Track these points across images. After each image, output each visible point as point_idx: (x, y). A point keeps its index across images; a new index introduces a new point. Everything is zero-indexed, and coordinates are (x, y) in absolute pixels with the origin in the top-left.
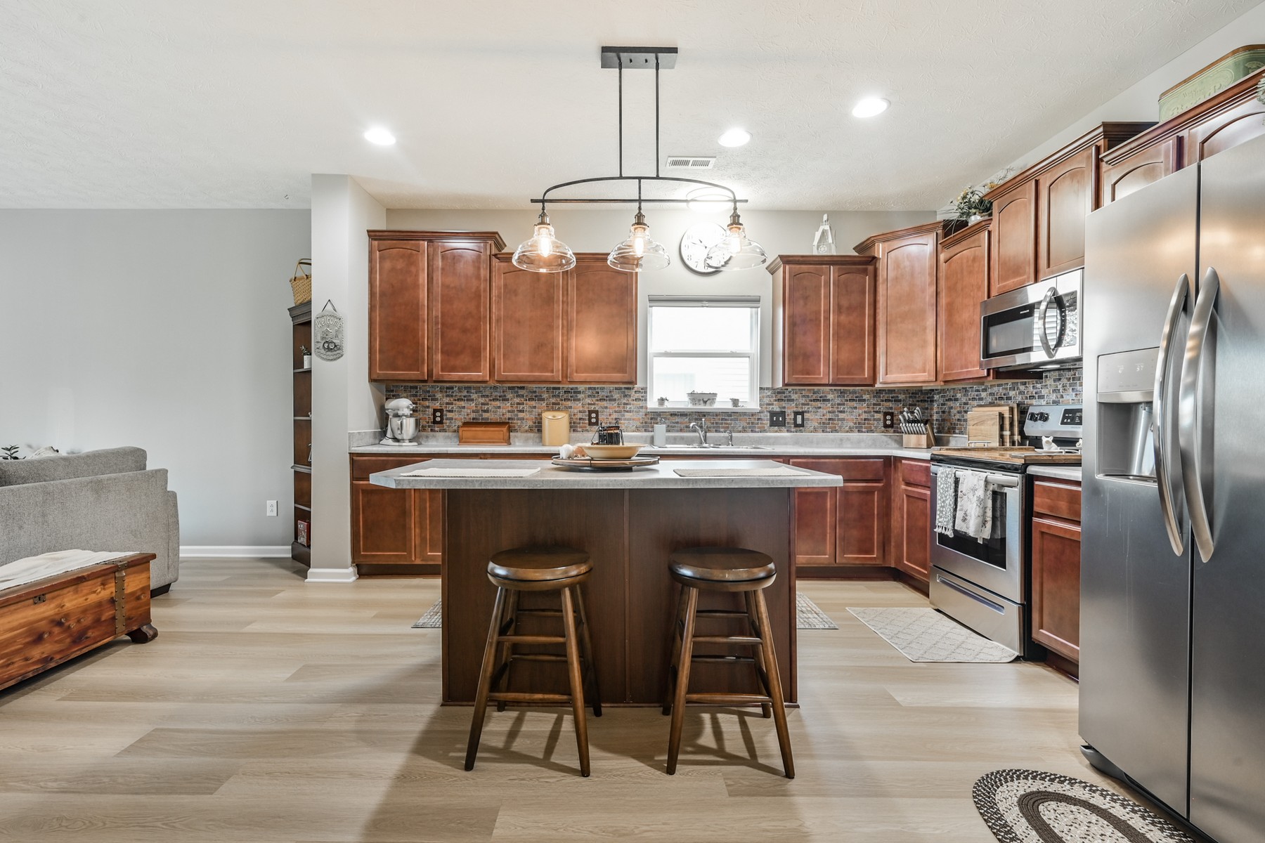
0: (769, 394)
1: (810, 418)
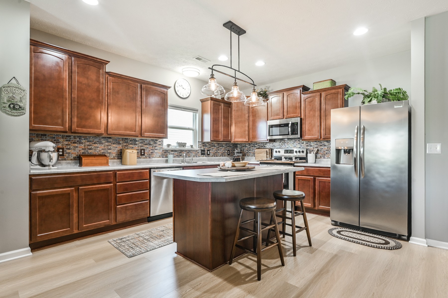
0: (201, 144)
1: (211, 152)
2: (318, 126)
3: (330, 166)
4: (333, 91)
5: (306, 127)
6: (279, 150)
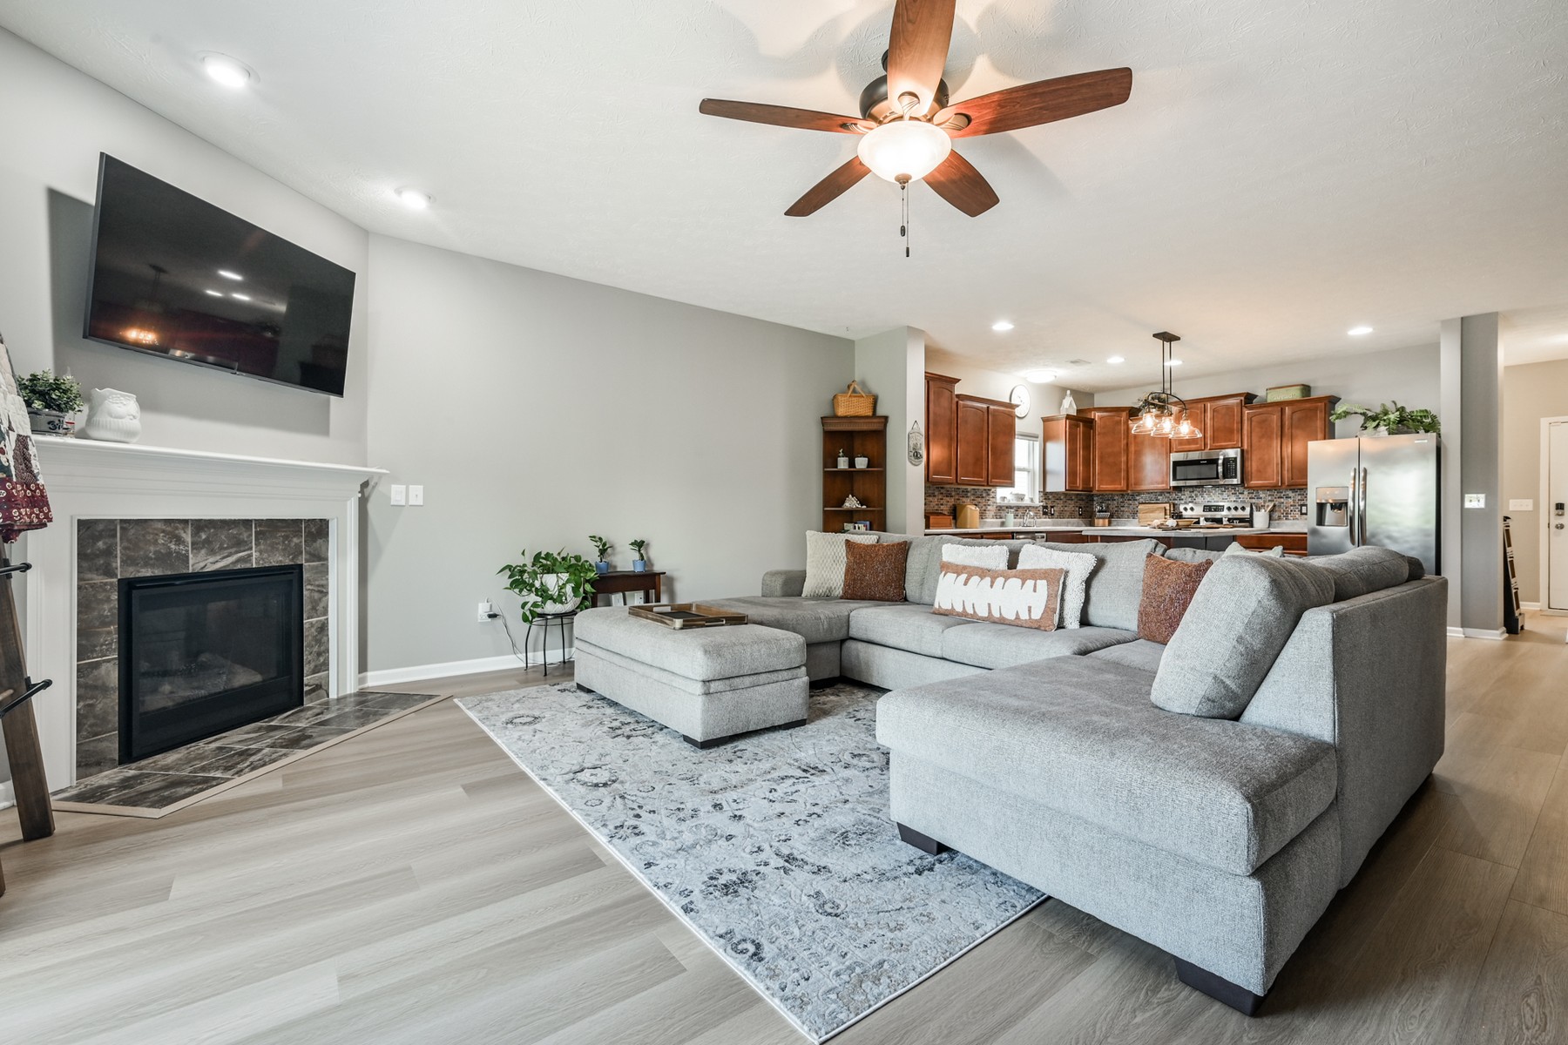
0: (1042, 495)
1: (1056, 510)
2: (1277, 464)
3: (1306, 531)
4: (1308, 405)
5: (1253, 465)
6: (1191, 505)
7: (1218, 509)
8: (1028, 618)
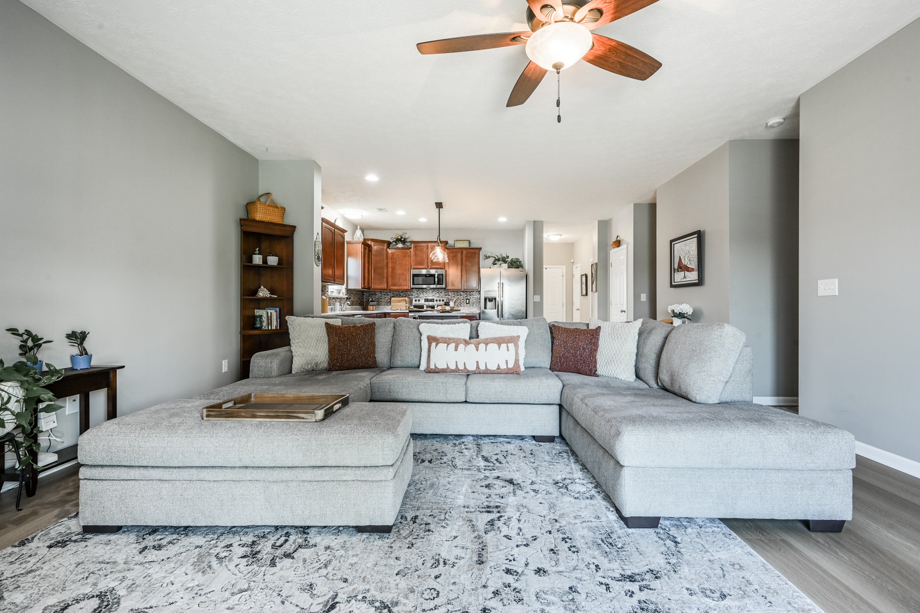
4: (470, 251)
5: (450, 278)
6: (418, 298)
7: (432, 300)
8: (506, 368)
